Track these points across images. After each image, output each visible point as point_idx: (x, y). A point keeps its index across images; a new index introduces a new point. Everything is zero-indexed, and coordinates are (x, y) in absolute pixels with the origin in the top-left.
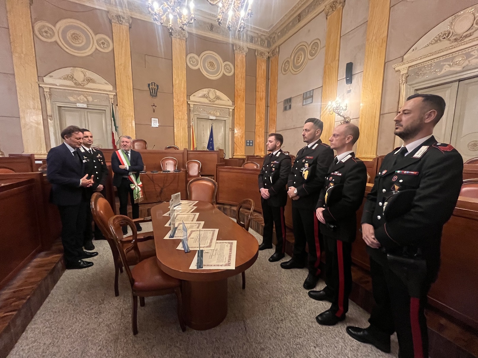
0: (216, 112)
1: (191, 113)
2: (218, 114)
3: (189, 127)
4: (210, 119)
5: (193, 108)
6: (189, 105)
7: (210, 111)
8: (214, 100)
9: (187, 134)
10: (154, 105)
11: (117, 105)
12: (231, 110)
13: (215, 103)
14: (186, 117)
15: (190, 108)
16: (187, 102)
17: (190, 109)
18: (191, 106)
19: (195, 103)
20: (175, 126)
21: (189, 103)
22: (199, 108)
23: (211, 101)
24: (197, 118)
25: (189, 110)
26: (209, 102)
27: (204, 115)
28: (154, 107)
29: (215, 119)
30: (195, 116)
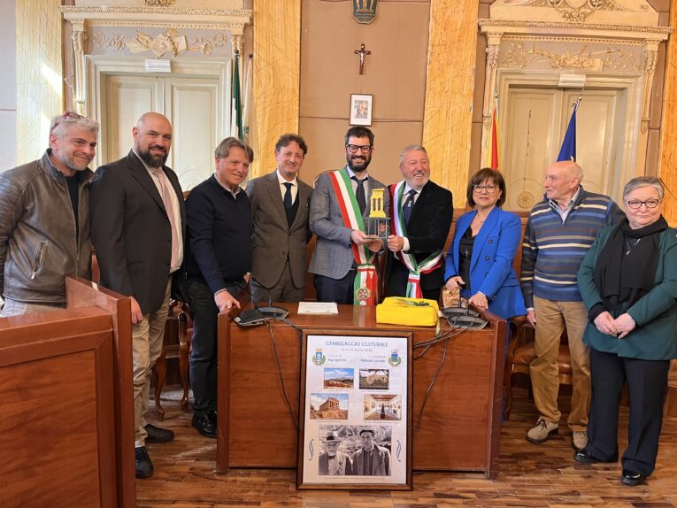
0: (590, 56)
1: (488, 66)
2: (597, 65)
3: (477, 123)
4: (560, 84)
5: (497, 49)
6: (482, 39)
7: (563, 56)
8: (582, 10)
9: (469, 147)
10: (363, 50)
11: (251, 56)
12: (653, 47)
13: (590, 20)
14: (469, 86)
15: (487, 50)
16: (479, 28)
17: (487, 54)
18: (493, 40)
19: (508, 30)
20: (427, 118)
21: (484, 29)
22: (523, 45)
23: (571, 15)
24: (511, 86)
25: (483, 58)
26: (563, 20)
27: (537, 72)
28: (362, 55)
29: (582, 85)
30: (504, 77)
